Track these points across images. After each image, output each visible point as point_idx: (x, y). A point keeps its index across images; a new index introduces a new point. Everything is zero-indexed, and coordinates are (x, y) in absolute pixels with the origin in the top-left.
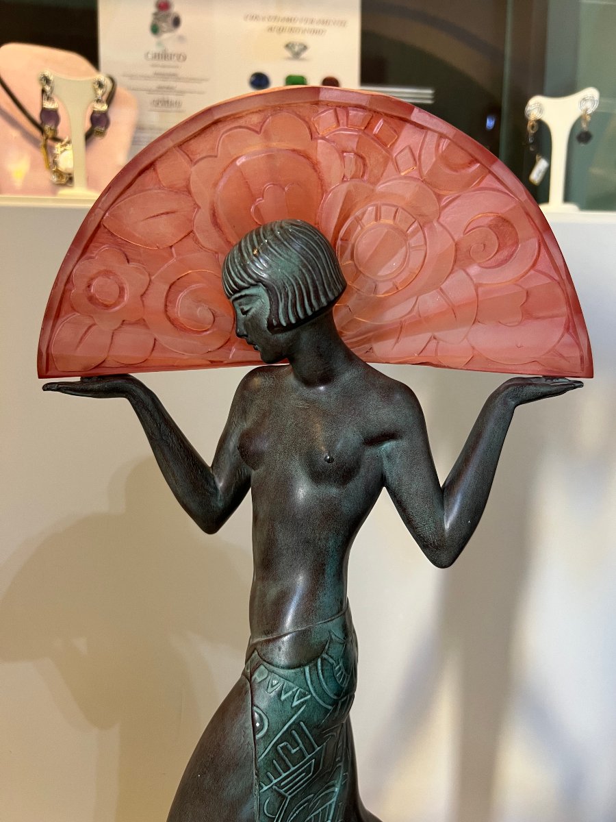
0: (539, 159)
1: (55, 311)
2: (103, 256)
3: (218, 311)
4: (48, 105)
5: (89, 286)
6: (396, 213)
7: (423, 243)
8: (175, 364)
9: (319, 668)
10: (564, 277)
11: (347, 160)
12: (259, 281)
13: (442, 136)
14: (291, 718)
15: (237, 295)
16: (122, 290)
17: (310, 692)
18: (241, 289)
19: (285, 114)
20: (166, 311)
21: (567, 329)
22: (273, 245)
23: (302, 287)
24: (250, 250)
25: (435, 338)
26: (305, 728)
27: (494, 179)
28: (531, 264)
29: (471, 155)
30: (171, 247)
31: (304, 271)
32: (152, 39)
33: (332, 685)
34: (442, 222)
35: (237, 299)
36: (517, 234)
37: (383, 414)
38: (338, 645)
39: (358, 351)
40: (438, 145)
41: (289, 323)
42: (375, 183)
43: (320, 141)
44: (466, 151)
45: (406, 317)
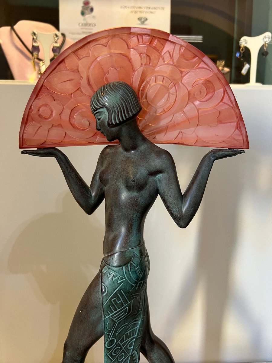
0: (246, 64)
1: (25, 121)
2: (44, 98)
3: (91, 121)
4: (35, 44)
5: (39, 110)
6: (163, 79)
7: (175, 91)
8: (74, 143)
9: (129, 267)
10: (235, 105)
11: (143, 57)
12: (104, 106)
13: (181, 46)
14: (117, 288)
15: (96, 112)
16: (52, 112)
17: (125, 277)
18: (97, 109)
19: (116, 38)
20: (70, 121)
21: (237, 128)
22: (109, 91)
23: (121, 108)
24: (100, 93)
25: (181, 132)
26: (123, 293)
27: (204, 64)
28: (220, 100)
29: (194, 54)
30: (71, 94)
31: (122, 101)
32: (82, 17)
33: (135, 275)
34: (183, 83)
35: (96, 114)
36: (214, 87)
37: (157, 163)
38: (137, 259)
39: (150, 138)
40: (180, 50)
41: (116, 123)
42: (154, 67)
43: (131, 50)
44: (192, 52)
45: (169, 123)
